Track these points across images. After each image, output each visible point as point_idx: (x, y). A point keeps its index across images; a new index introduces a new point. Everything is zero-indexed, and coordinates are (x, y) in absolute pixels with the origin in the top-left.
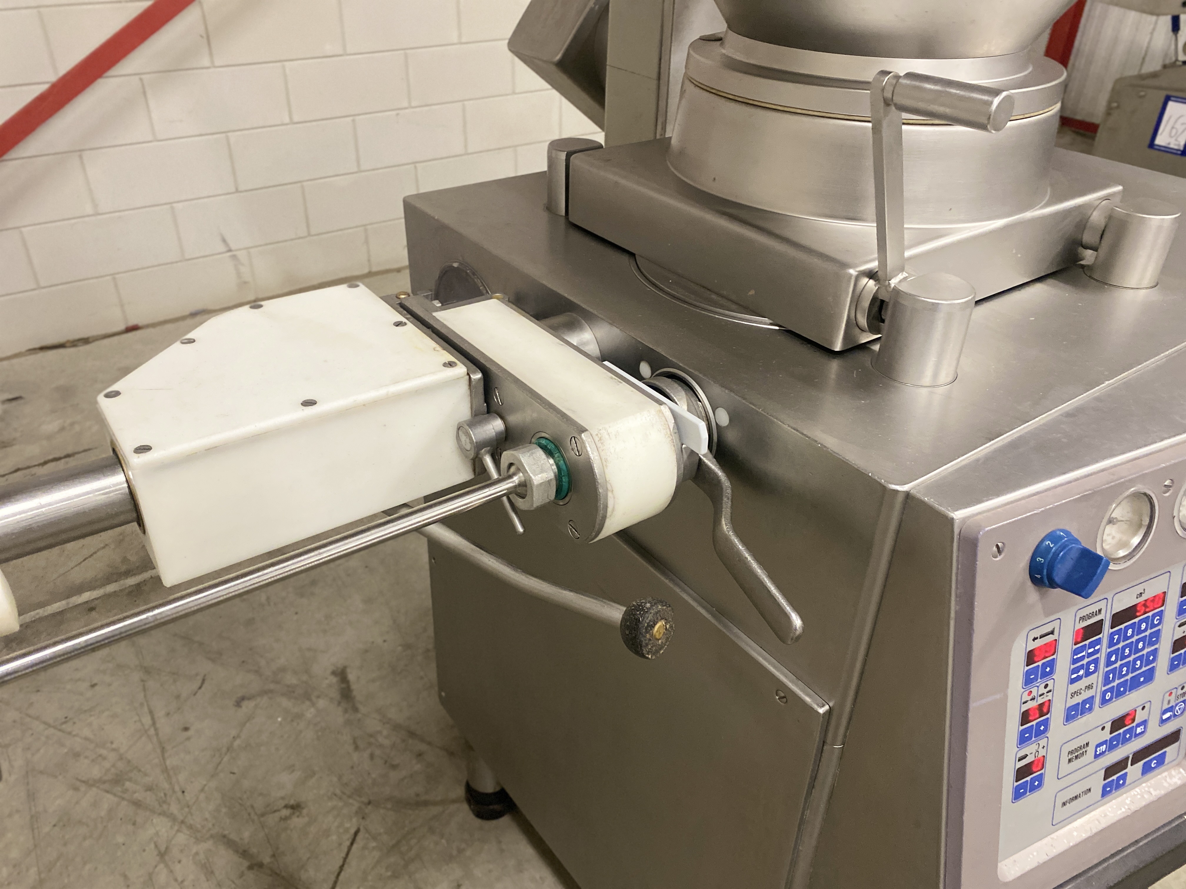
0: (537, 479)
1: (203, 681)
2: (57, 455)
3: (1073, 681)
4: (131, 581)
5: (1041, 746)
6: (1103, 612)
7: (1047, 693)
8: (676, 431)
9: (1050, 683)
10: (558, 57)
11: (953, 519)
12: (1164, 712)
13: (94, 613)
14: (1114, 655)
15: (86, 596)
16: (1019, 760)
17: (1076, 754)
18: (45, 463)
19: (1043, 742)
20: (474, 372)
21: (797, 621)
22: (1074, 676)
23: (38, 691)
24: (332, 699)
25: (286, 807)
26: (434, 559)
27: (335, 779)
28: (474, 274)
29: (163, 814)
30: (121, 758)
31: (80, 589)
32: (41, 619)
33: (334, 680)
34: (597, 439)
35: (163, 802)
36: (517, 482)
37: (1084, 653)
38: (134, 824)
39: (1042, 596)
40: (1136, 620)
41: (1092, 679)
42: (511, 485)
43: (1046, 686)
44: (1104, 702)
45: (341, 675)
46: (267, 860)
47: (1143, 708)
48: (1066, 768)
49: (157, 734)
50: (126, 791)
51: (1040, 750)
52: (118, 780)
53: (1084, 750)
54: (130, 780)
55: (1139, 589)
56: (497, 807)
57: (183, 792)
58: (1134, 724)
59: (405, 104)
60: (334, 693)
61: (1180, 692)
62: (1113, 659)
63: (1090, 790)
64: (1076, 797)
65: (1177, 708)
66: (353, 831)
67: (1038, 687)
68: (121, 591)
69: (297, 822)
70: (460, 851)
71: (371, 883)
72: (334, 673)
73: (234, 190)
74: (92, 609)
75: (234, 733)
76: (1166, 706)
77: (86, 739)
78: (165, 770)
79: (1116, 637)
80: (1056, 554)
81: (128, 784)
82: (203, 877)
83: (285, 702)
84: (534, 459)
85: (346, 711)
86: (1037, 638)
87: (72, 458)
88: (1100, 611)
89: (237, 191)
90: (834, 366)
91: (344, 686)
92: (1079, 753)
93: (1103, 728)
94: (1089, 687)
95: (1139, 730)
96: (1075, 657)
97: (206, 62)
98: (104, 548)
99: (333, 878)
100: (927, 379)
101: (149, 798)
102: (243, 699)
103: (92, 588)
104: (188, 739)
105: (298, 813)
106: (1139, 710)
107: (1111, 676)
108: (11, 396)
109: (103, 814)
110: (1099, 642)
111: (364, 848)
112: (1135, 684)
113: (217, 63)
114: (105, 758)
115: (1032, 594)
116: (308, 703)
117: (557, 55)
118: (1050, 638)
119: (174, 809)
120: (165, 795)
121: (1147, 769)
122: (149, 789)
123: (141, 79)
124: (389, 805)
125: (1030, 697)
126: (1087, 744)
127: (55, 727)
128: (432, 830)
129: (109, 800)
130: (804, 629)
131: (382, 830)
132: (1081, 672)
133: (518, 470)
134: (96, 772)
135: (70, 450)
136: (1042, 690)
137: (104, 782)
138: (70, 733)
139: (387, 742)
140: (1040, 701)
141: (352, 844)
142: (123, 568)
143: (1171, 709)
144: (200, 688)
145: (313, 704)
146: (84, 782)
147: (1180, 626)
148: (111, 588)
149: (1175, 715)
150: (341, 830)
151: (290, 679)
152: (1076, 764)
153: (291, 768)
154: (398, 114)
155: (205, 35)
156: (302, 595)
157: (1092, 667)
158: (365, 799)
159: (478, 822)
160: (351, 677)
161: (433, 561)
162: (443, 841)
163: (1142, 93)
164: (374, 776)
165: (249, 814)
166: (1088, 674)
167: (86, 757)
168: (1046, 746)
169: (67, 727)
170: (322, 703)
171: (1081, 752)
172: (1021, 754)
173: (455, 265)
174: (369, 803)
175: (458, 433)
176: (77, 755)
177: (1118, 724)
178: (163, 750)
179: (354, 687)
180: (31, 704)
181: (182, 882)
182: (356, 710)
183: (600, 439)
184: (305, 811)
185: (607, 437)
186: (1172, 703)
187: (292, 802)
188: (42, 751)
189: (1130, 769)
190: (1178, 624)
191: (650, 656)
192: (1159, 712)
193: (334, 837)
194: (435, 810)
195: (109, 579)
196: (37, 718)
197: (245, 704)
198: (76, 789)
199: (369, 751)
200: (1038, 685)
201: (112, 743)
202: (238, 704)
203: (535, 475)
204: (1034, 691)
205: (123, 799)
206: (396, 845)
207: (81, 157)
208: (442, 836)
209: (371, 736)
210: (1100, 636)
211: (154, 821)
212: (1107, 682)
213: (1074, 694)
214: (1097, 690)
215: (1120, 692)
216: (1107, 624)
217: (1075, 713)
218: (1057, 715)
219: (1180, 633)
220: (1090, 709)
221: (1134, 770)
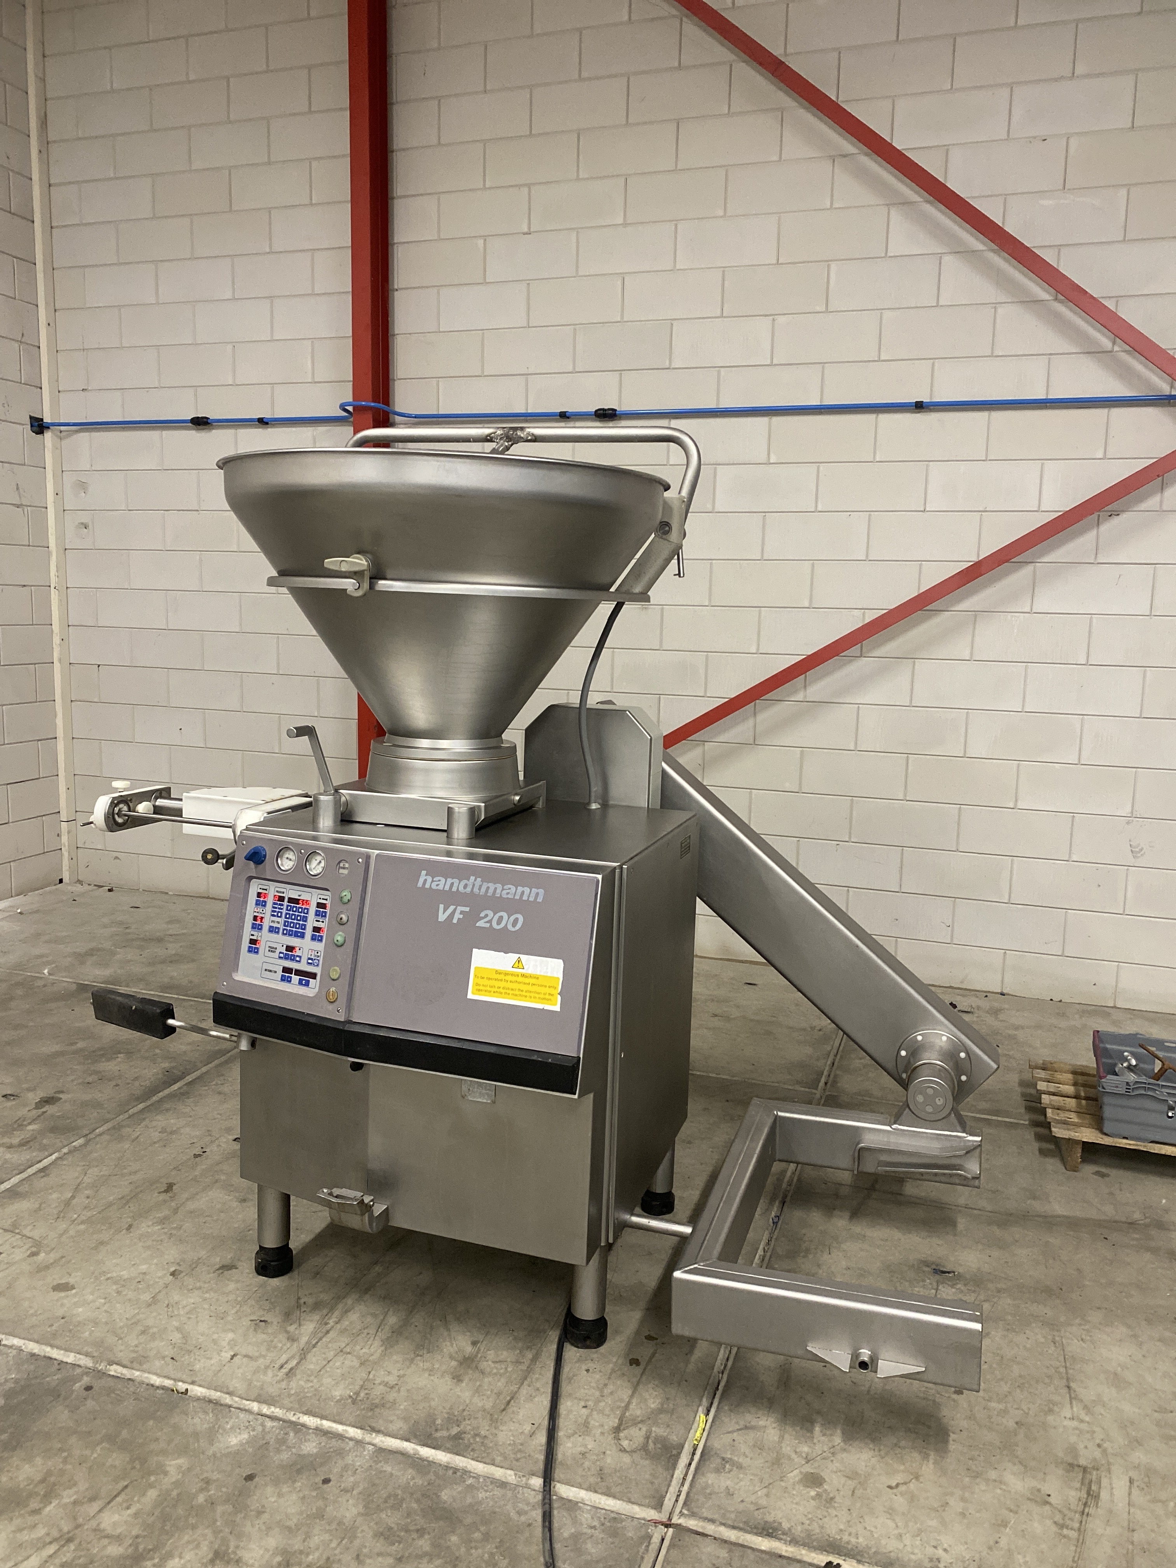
7: (263, 913)
9: (265, 910)
12: (309, 959)
14: (288, 915)
16: (251, 935)
17: (272, 950)
19: (260, 934)
22: (273, 913)
37: (277, 906)
39: (256, 867)
40: (298, 906)
41: (279, 919)
43: (263, 910)
44: (283, 934)
47: (300, 949)
48: (267, 953)
51: (259, 936)
53: (275, 951)
55: (300, 893)
58: (296, 954)
61: (316, 953)
62: (288, 917)
63: (276, 972)
64: (270, 971)
65: (315, 961)
67: (260, 908)
76: (310, 956)
79: (289, 907)
86: (261, 888)
88: (284, 892)
93: (283, 946)
94: (278, 922)
95: (297, 958)
96: (274, 905)
106: (298, 949)
107: (287, 923)
110: (282, 905)
112: (296, 935)
118: (265, 891)
121: (301, 982)
125: (257, 910)
126: (276, 948)
132: (275, 913)
136: (261, 911)
140: (260, 915)
143: (311, 959)
147: (316, 921)
149: (314, 964)
152: (271, 954)
157: (280, 914)
166: (278, 916)
168: (261, 936)
172: (253, 933)
177: (290, 949)
186: (313, 957)
189: (293, 975)
190: (316, 919)
192: (307, 957)
210: (284, 903)
212: (285, 925)
213: (273, 921)
214: (282, 927)
215: (290, 934)
216: (286, 900)
217: (272, 930)
218: (266, 925)
219: (317, 924)
220: (278, 933)
221: (295, 979)
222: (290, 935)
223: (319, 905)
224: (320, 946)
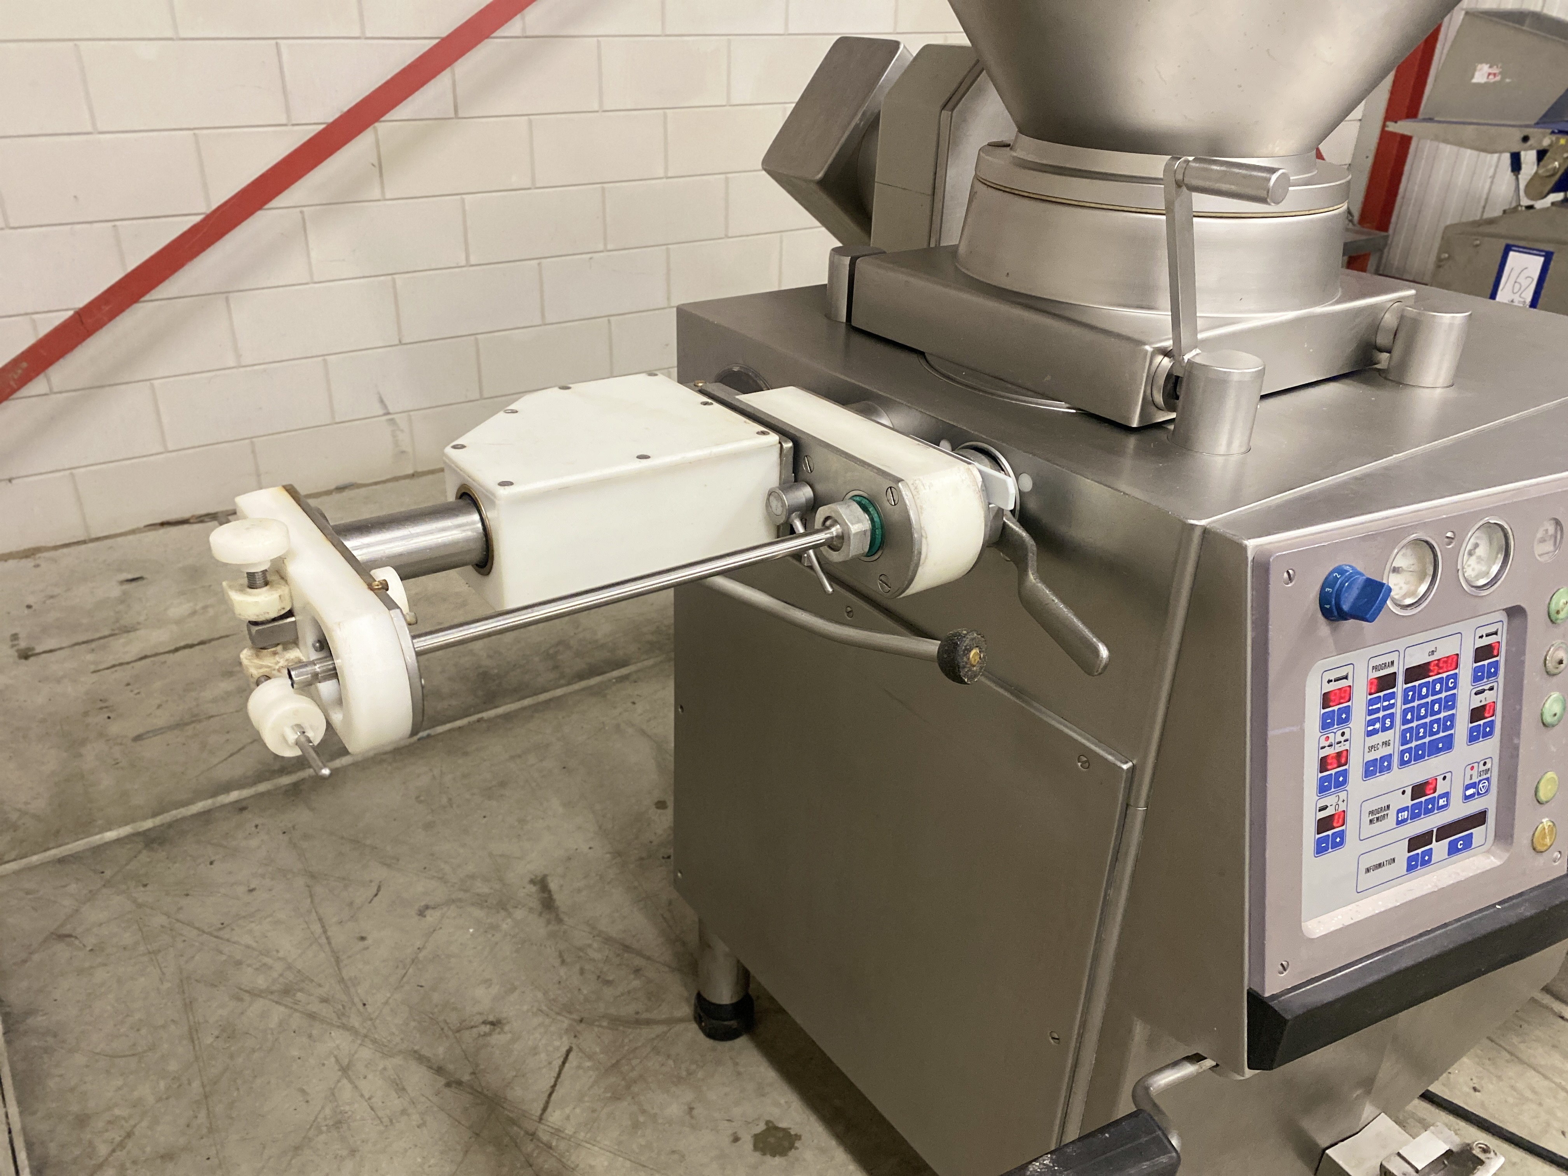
0: (855, 528)
1: (379, 890)
2: (189, 642)
3: (1370, 734)
4: (286, 780)
5: (1341, 800)
6: (1396, 663)
7: (1345, 741)
8: (984, 488)
9: (1347, 731)
10: (820, 175)
11: (1246, 546)
12: (1468, 787)
13: (245, 813)
14: (1410, 714)
15: (234, 795)
16: (1320, 810)
17: (1377, 816)
18: (177, 650)
19: (1343, 795)
20: (786, 442)
21: (1104, 652)
22: (1370, 728)
23: (187, 895)
24: (531, 910)
25: (484, 1023)
26: (681, 707)
27: (540, 995)
28: (756, 376)
29: (344, 1027)
30: (289, 967)
31: (227, 788)
32: (184, 819)
33: (533, 889)
34: (912, 488)
35: (341, 1015)
36: (835, 534)
37: (1379, 706)
38: (310, 1036)
39: (1334, 630)
40: (1430, 679)
41: (1388, 735)
42: (828, 536)
43: (1343, 734)
44: (1403, 763)
45: (542, 884)
46: (466, 1078)
47: (1444, 778)
48: (1369, 830)
49: (329, 943)
50: (297, 1002)
51: (1340, 803)
52: (287, 991)
53: (1385, 813)
54: (301, 990)
55: (1431, 647)
56: (733, 1024)
57: (364, 1005)
58: (1436, 795)
59: (601, 247)
60: (535, 904)
61: (1482, 768)
62: (1409, 717)
63: (1394, 860)
64: (1380, 865)
65: (1481, 786)
66: (564, 1050)
67: (1335, 733)
68: (276, 789)
69: (498, 1039)
70: (690, 1073)
71: (587, 1104)
72: (532, 882)
73: (397, 342)
74: (243, 809)
75: (418, 944)
76: (1468, 782)
77: (248, 947)
78: (342, 980)
79: (1411, 693)
80: (1342, 584)
81: (299, 995)
82: (394, 1094)
83: (478, 913)
84: (851, 511)
85: (549, 922)
86: (1331, 681)
87: (207, 645)
88: (1392, 663)
89: (401, 343)
90: (1132, 442)
91: (546, 895)
92: (1380, 815)
93: (1404, 792)
94: (1386, 744)
95: (1442, 802)
96: (1370, 708)
97: (376, 193)
98: (252, 743)
99: (544, 1097)
100: (1222, 449)
101: (325, 1011)
102: (427, 907)
103: (240, 786)
104: (367, 948)
105: (498, 1030)
106: (1440, 779)
107: (1408, 735)
108: (130, 577)
109: (272, 1025)
110: (1393, 696)
111: (579, 1067)
112: (1434, 749)
113: (387, 197)
114: (271, 968)
115: (1323, 627)
116: (503, 913)
117: (819, 173)
118: (1343, 683)
119: (355, 1021)
120: (344, 1007)
121: (1453, 850)
122: (324, 1000)
123: (302, 212)
124: (605, 1024)
125: (1327, 743)
126: (1388, 807)
127: (210, 934)
128: (656, 1050)
129: (278, 1012)
130: (1110, 657)
131: (598, 1050)
132: (1377, 726)
133: (836, 522)
134: (261, 982)
135: (204, 636)
136: (1339, 738)
137: (272, 993)
138: (228, 940)
139: (597, 956)
140: (1338, 748)
141: (564, 1063)
142: (276, 767)
143: (1473, 785)
144: (376, 895)
145: (510, 915)
146: (246, 991)
147: (1476, 694)
148: (262, 787)
149: (1479, 794)
150: (550, 1049)
151: (482, 888)
152: (1378, 826)
153: (488, 982)
154: (591, 258)
155: (376, 164)
156: (490, 798)
157: (1388, 722)
158: (576, 1016)
159: (709, 1042)
160: (553, 886)
161: (680, 710)
162: (671, 1062)
163: (1478, 242)
164: (585, 992)
165: (442, 1029)
166: (1384, 729)
167: (249, 965)
168: (1346, 799)
169: (226, 934)
170: (519, 914)
171: (1382, 814)
172: (1321, 803)
173: (736, 369)
174: (581, 1021)
175: (768, 499)
176: (239, 963)
177: (1419, 790)
178: (338, 961)
179: (556, 896)
180: (181, 908)
181: (370, 1099)
182: (560, 921)
183: (916, 488)
184: (507, 1028)
185: (922, 487)
186: (1475, 779)
187: (491, 1018)
188: (197, 958)
189: (1434, 845)
190: (1474, 691)
191: (966, 680)
192: (1461, 789)
193: (543, 1056)
194: (659, 1029)
195: (259, 778)
196: (190, 924)
197: (429, 913)
198: (240, 1000)
199: (578, 967)
200: (1335, 731)
201: (278, 951)
202: (421, 913)
203: (852, 524)
204: (1331, 736)
205: (296, 1010)
206: (616, 1065)
207: (227, 299)
208: (669, 1056)
209: (580, 949)
210: (1394, 690)
211: (333, 1034)
212: (1404, 742)
213: (1372, 748)
214: (1395, 749)
215: (1418, 755)
216: (1400, 679)
217: (1373, 769)
218: (1355, 767)
219: (1477, 702)
220: (1389, 768)
221: (1440, 848)
222: (1422, 757)
223: (1483, 653)
224: (1489, 747)
